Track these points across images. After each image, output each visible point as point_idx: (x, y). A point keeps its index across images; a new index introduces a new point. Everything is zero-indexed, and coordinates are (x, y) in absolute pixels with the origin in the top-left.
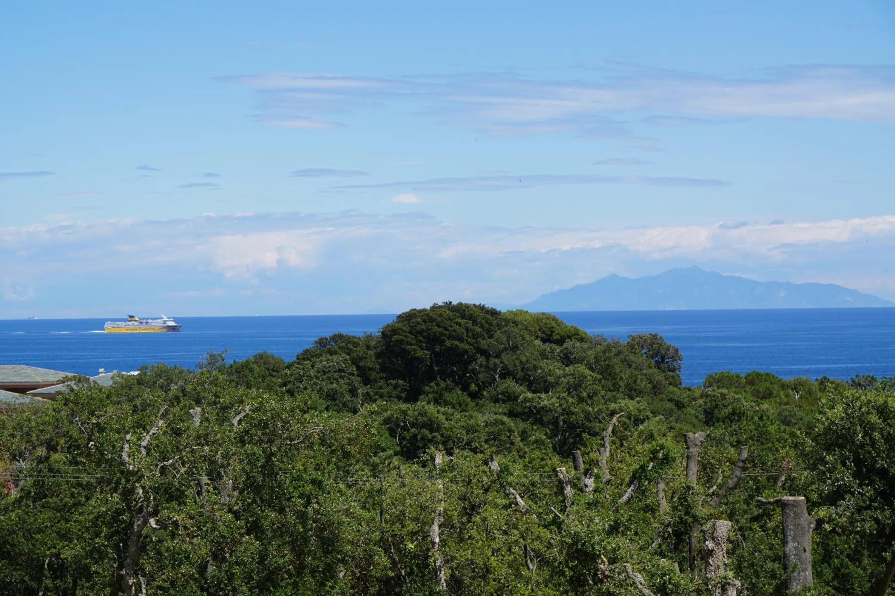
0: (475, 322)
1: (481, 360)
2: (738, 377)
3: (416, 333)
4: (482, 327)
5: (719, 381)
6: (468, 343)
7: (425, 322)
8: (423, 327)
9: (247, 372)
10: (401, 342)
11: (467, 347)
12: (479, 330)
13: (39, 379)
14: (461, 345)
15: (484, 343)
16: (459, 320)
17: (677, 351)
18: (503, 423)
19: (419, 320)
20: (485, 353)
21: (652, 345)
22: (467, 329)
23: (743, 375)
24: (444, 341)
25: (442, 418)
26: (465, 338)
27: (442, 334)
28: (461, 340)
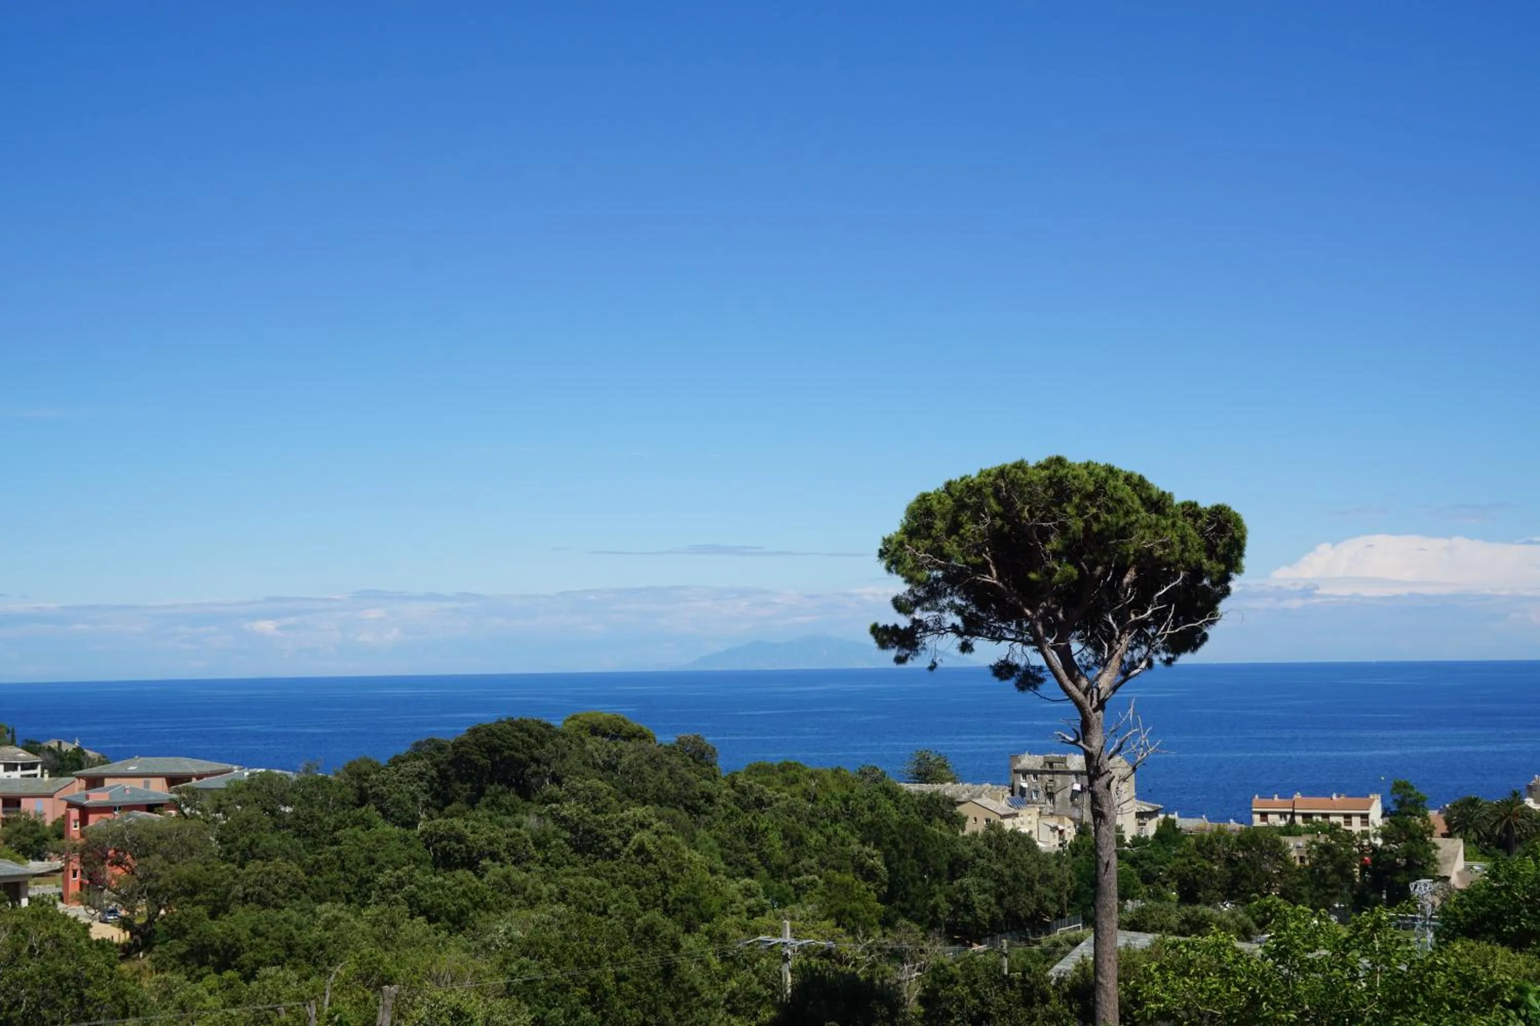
0: (530, 736)
1: (534, 767)
2: (772, 765)
3: (479, 745)
4: (536, 739)
5: (757, 769)
6: (524, 753)
7: (487, 735)
8: (486, 740)
9: (325, 784)
10: (467, 753)
11: (522, 756)
12: (533, 741)
13: (195, 770)
14: (518, 755)
15: (536, 753)
16: (517, 734)
17: (714, 749)
18: (520, 835)
19: (483, 734)
20: (537, 761)
21: (695, 743)
22: (522, 741)
23: (776, 764)
24: (503, 751)
25: (467, 832)
26: (521, 748)
27: (501, 745)
28: (517, 750)
